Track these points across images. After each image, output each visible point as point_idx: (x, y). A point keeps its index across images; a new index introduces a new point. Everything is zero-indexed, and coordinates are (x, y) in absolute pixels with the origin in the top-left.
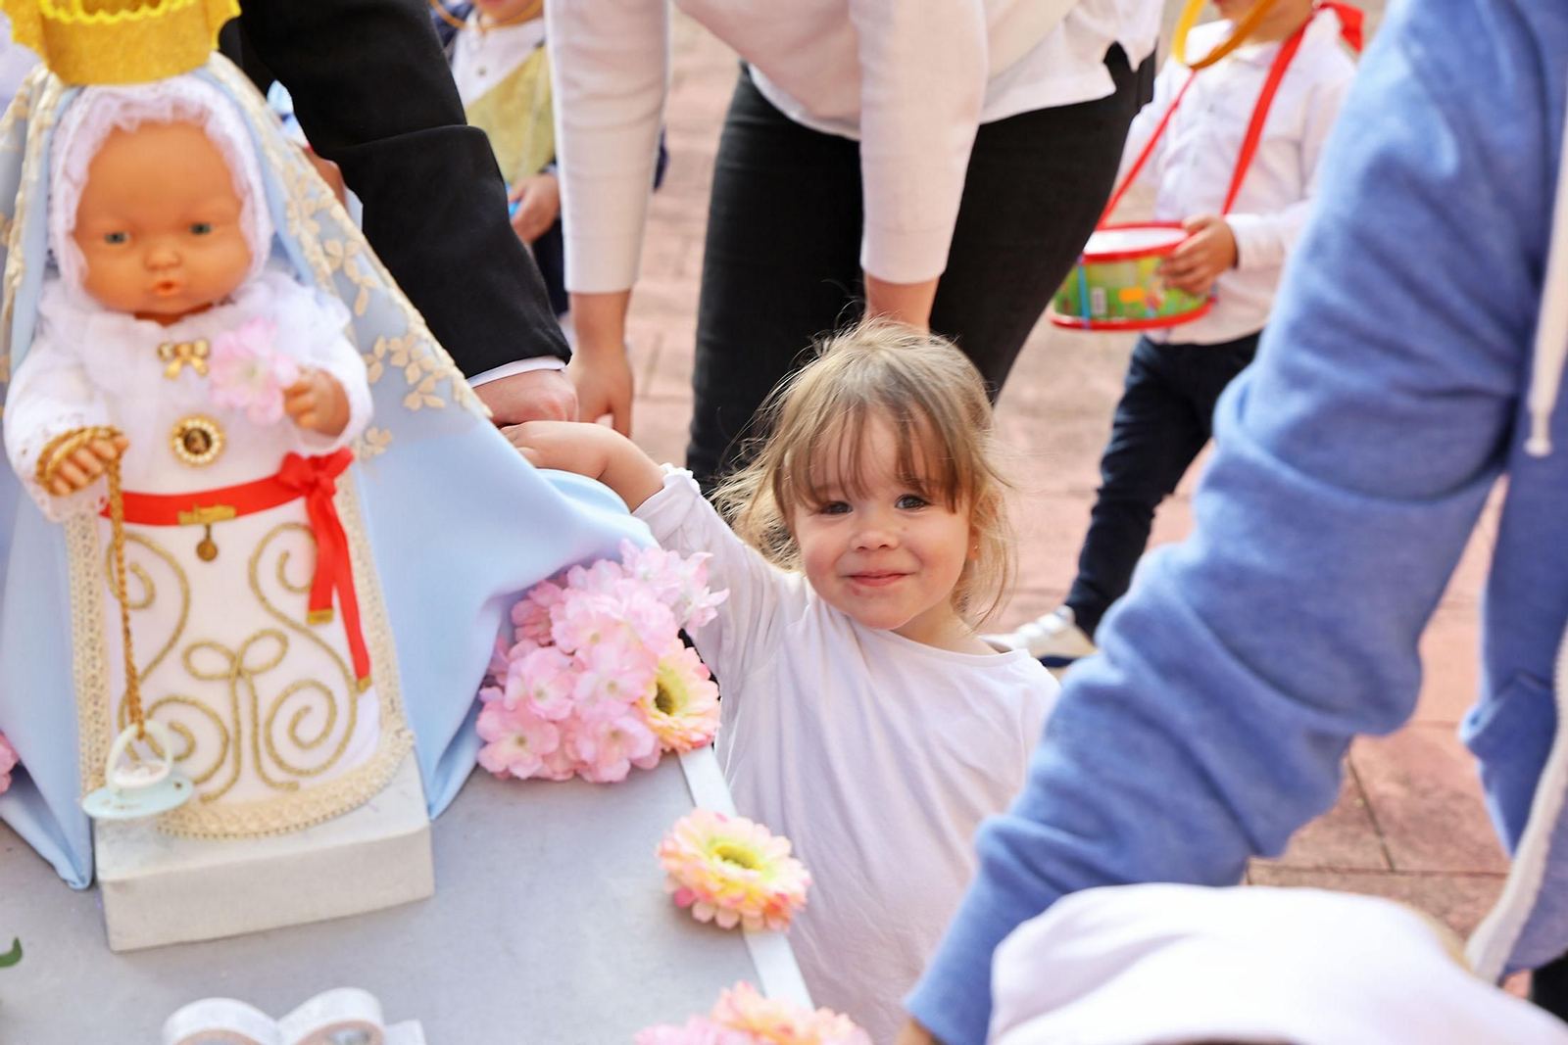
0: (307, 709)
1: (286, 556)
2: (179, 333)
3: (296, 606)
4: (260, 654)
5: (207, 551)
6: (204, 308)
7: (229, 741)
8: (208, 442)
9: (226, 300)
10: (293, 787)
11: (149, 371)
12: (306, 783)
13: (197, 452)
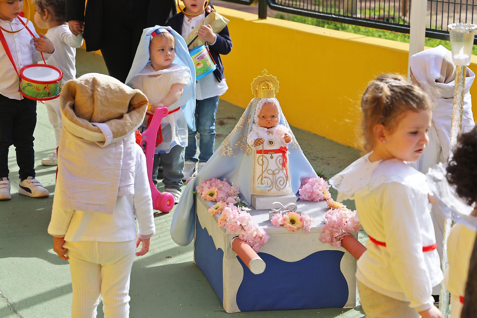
0: (281, 180)
1: (280, 160)
2: (270, 130)
3: (281, 166)
4: (276, 172)
5: (272, 157)
6: (272, 127)
7: (272, 183)
8: (273, 143)
9: (274, 127)
10: (280, 190)
11: (266, 134)
12: (281, 190)
13: (271, 144)
